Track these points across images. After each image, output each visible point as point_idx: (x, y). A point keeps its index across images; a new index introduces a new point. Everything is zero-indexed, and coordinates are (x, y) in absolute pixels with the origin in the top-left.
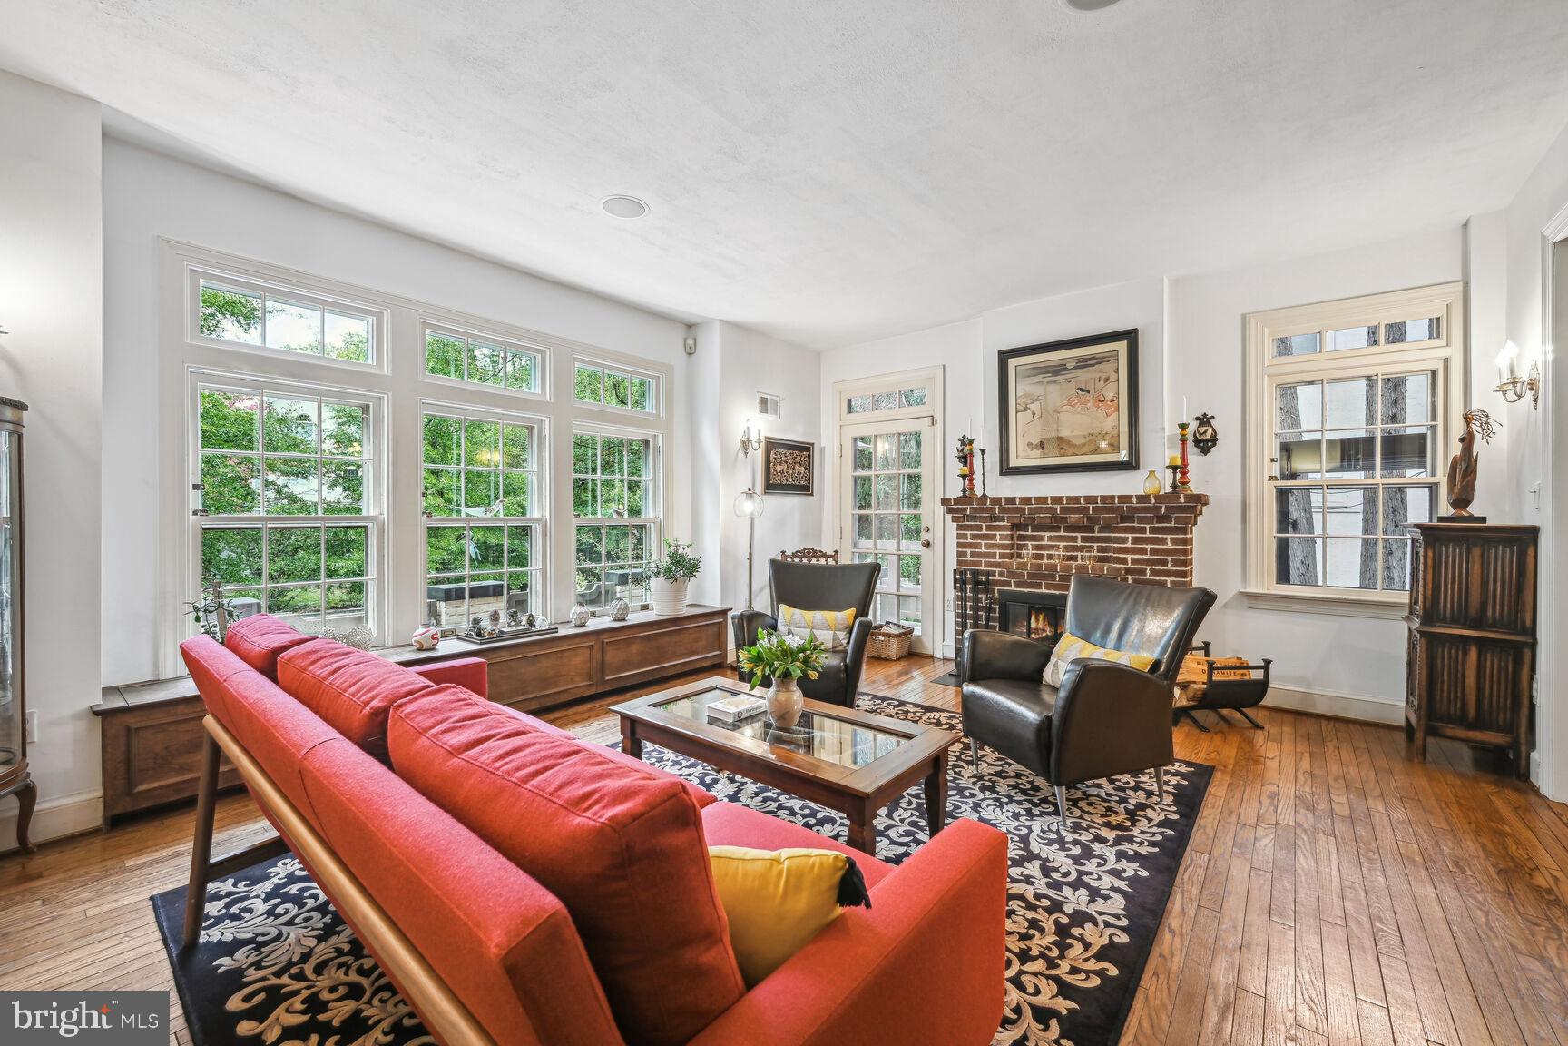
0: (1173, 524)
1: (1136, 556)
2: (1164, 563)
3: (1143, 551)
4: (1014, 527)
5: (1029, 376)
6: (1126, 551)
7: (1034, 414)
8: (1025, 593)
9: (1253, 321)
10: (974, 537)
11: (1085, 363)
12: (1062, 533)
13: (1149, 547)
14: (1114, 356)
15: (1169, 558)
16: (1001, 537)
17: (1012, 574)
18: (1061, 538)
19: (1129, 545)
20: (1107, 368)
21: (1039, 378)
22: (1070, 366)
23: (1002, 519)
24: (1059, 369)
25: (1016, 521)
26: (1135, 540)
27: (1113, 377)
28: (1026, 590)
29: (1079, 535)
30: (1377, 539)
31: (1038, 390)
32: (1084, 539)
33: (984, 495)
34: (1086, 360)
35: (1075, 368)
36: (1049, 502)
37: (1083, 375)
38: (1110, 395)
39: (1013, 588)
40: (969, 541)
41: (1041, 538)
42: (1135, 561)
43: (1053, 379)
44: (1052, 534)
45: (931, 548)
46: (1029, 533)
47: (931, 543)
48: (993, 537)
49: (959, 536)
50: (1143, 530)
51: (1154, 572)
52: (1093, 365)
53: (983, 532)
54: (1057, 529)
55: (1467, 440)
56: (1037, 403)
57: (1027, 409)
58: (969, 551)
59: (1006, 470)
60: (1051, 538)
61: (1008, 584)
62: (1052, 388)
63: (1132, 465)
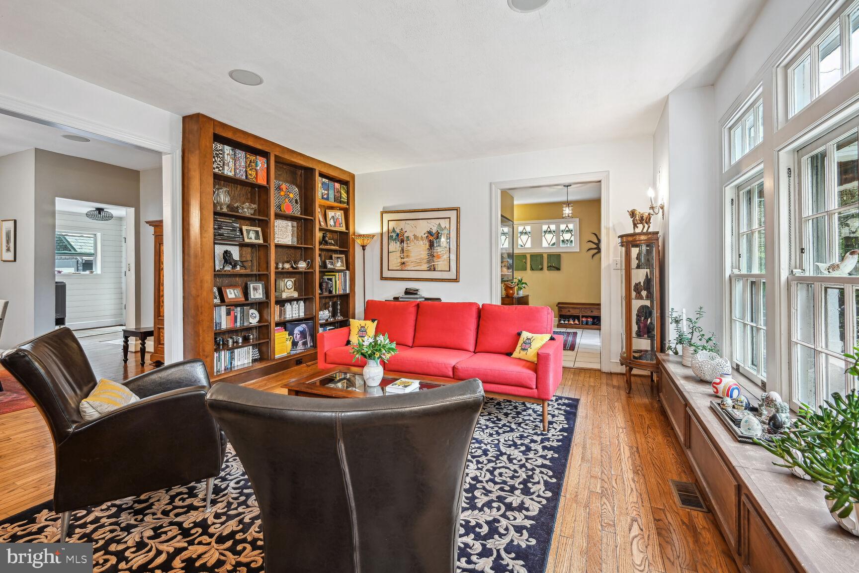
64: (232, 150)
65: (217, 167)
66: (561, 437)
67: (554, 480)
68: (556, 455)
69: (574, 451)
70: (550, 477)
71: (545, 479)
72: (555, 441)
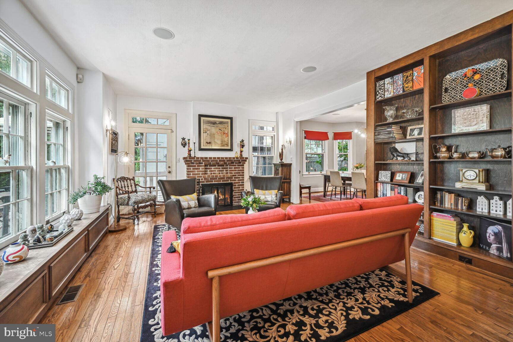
0: (242, 164)
1: (235, 172)
2: (240, 173)
3: (236, 170)
4: (205, 166)
5: (207, 123)
6: (233, 171)
7: (208, 134)
8: (208, 184)
9: (250, 121)
10: (193, 169)
11: (221, 123)
12: (217, 167)
13: (237, 169)
14: (227, 123)
15: (241, 172)
16: (201, 168)
17: (205, 179)
18: (217, 168)
19: (233, 169)
20: (226, 125)
21: (209, 124)
22: (217, 123)
23: (202, 163)
24: (214, 123)
25: (206, 164)
26: (235, 168)
27: (227, 128)
28: (209, 183)
29: (221, 167)
30: (266, 166)
31: (209, 128)
32: (222, 168)
33: (195, 156)
34: (221, 122)
35: (218, 124)
36: (217, 159)
37: (221, 126)
38: (226, 132)
39: (205, 183)
40: (192, 170)
41: (212, 168)
42: (234, 173)
43: (213, 125)
44: (214, 167)
45: (171, 173)
46: (208, 167)
47: (171, 171)
48: (199, 169)
49: (187, 169)
50: (236, 166)
51: (238, 175)
52: (223, 124)
53: (196, 167)
54: (215, 166)
55: (282, 150)
56: (209, 131)
57: (206, 132)
58: (192, 173)
59: (201, 149)
60: (214, 168)
61: (204, 182)
62: (213, 128)
63: (231, 150)
64: (391, 79)
65: (380, 96)
66: (154, 303)
67: (154, 269)
68: (155, 284)
69: (143, 295)
70: (156, 270)
71: (159, 268)
72: (158, 297)
